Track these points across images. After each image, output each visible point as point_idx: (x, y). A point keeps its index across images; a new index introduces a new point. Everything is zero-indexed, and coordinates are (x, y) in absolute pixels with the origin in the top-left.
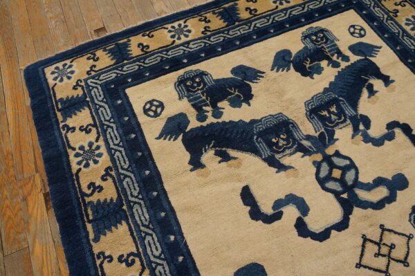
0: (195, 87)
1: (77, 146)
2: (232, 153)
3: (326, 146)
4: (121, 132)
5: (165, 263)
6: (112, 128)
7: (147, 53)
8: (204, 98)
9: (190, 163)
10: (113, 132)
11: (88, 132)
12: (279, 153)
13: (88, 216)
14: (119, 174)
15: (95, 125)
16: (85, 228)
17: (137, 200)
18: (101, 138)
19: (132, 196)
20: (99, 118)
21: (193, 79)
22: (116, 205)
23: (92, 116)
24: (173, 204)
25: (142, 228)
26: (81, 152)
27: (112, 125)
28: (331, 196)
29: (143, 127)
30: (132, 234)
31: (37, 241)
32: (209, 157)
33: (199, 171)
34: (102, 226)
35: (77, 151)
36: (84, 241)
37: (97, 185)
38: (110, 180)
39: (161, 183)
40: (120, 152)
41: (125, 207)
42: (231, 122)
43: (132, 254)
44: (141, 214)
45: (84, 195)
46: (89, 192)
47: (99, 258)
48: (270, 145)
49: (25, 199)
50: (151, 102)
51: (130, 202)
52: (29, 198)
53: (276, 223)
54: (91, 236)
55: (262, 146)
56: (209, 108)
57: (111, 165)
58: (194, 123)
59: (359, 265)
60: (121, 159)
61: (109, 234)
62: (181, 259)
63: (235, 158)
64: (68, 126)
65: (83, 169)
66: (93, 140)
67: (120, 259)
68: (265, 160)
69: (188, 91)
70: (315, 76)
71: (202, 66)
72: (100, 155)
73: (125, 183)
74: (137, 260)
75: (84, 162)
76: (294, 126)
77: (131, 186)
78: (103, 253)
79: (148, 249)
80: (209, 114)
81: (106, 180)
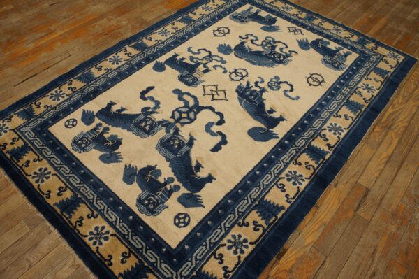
0: (154, 202)
1: (236, 256)
2: (194, 164)
3: (170, 123)
4: (210, 232)
5: (272, 170)
6: (210, 240)
7: (130, 252)
8: (160, 193)
9: (211, 182)
10: (213, 238)
11: (221, 255)
12: (183, 142)
13: (274, 221)
14: (240, 217)
15: (214, 254)
16: (281, 218)
17: (249, 199)
18: (221, 243)
19: (248, 202)
20: (207, 254)
21: (147, 206)
22: (259, 208)
23: (208, 260)
24: (240, 179)
25: (262, 188)
26: (238, 250)
27: (208, 242)
28: (198, 116)
29: (200, 219)
30: (268, 192)
31: (306, 244)
32: (202, 174)
33: (213, 175)
34: (274, 209)
35: (239, 254)
36: (288, 214)
37: (253, 226)
38: (246, 220)
39: (231, 191)
40: (224, 224)
41: (257, 203)
42: (173, 171)
43: (277, 187)
44: (255, 193)
45: (264, 231)
46: (261, 228)
47: (290, 202)
48: (180, 147)
49: (290, 271)
50: (177, 225)
51: (252, 202)
52: (288, 269)
53: (224, 132)
54: (283, 212)
55: (183, 150)
56: (168, 187)
57: (237, 225)
58: (183, 190)
59: (226, 100)
60: (229, 221)
61: (276, 203)
62: (265, 165)
63: (197, 161)
64: (225, 274)
65: (249, 241)
66: (225, 248)
67: (284, 191)
68: (191, 147)
69: (158, 204)
70: (119, 138)
71: (132, 204)
72: (234, 236)
73: (243, 210)
74: (279, 183)
75: (244, 244)
76: (163, 139)
77: (243, 205)
78: (287, 201)
79: (270, 180)
80: (172, 185)
81: (247, 223)
